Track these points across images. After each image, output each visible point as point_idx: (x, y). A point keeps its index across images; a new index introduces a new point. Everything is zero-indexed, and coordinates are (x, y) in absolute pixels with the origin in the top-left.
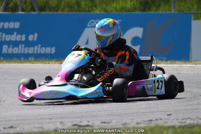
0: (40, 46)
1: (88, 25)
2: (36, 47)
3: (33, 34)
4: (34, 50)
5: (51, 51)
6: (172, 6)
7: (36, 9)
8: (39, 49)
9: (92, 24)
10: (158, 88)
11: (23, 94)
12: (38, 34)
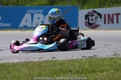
0: (3, 23)
1: (27, 12)
2: (1, 23)
5: (8, 25)
7: (1, 5)
9: (29, 12)
10: (83, 44)
11: (14, 48)
12: (2, 17)
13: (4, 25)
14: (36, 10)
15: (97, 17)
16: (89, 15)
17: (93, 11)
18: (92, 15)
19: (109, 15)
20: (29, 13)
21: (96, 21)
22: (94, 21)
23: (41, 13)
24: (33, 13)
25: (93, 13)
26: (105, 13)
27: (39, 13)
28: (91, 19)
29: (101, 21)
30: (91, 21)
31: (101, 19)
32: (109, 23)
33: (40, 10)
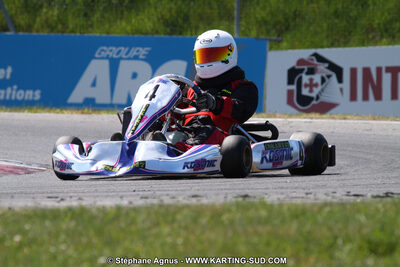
0: (15, 87)
1: (97, 55)
2: (9, 90)
3: (5, 68)
4: (5, 95)
5: (34, 96)
6: (235, 27)
7: (11, 28)
8: (14, 92)
9: (103, 53)
12: (13, 68)
13: (20, 95)
14: (127, 49)
15: (329, 76)
16: (302, 71)
17: (316, 55)
18: (311, 71)
19: (367, 71)
20: (102, 58)
21: (322, 90)
22: (316, 91)
23: (142, 60)
24: (115, 56)
25: (315, 62)
26: (353, 66)
27: (136, 58)
28: (308, 82)
29: (341, 90)
30: (308, 89)
31: (341, 85)
32: (366, 97)
33: (141, 49)
